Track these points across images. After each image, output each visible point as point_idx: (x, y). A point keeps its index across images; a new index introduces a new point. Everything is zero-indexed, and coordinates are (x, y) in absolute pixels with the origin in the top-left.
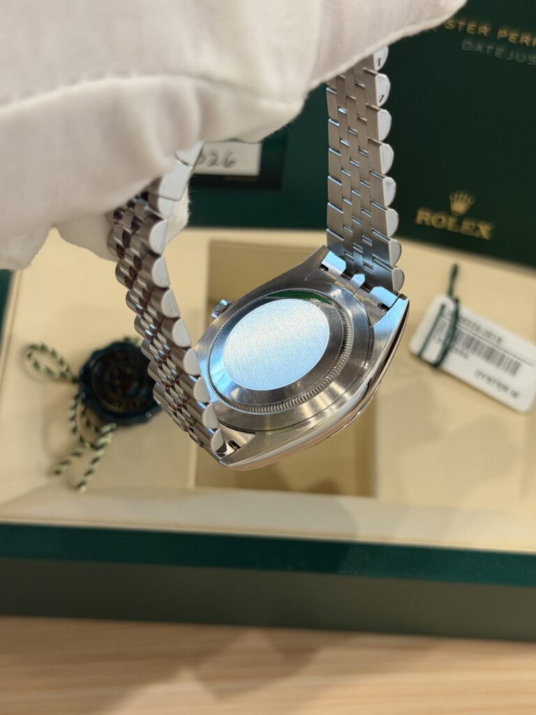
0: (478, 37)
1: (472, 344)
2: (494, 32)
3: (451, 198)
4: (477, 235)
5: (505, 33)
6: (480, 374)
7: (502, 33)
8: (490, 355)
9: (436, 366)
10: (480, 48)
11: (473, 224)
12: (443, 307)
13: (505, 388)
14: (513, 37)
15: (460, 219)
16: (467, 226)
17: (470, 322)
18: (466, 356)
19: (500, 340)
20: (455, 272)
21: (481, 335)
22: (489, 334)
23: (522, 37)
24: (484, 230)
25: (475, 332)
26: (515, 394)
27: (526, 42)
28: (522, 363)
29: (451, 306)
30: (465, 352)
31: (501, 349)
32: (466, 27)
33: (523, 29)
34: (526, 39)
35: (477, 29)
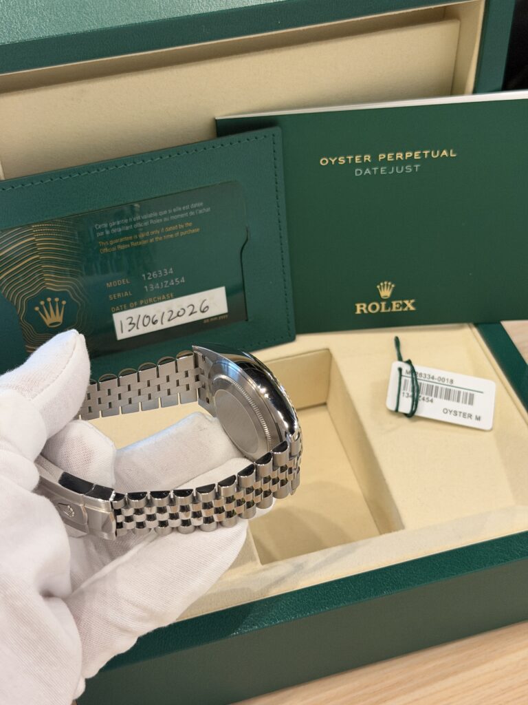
0: (364, 165)
1: (430, 390)
2: (375, 157)
3: (378, 287)
4: (406, 309)
5: (384, 156)
7: (381, 157)
8: (449, 395)
9: (411, 415)
11: (401, 302)
12: (400, 370)
13: (470, 416)
14: (390, 156)
16: (396, 305)
17: (425, 375)
18: (432, 401)
19: (452, 381)
20: (398, 343)
21: (436, 381)
22: (442, 379)
23: (397, 155)
24: (410, 305)
25: (431, 380)
26: (478, 418)
27: (401, 157)
28: (475, 393)
29: (406, 368)
30: (430, 398)
31: (456, 387)
32: (353, 160)
33: (395, 149)
34: (399, 156)
35: (362, 159)
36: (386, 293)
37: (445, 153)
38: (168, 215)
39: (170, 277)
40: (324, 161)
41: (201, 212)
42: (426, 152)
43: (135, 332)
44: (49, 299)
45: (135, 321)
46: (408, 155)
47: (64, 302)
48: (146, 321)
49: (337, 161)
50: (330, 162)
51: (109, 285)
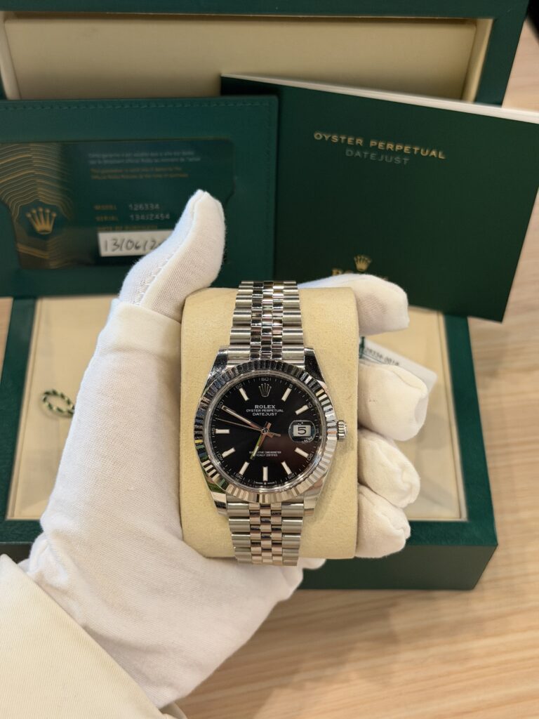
0: (356, 147)
2: (366, 142)
3: (355, 259)
5: (376, 143)
7: (373, 143)
10: (358, 154)
14: (381, 145)
17: (375, 352)
23: (388, 145)
27: (391, 148)
32: (346, 140)
33: (387, 140)
34: (390, 146)
35: (355, 141)
36: (362, 264)
37: (434, 153)
38: (159, 157)
39: (155, 211)
40: (318, 136)
41: (191, 160)
42: (416, 149)
43: (118, 253)
44: (41, 210)
45: (119, 242)
46: (399, 147)
47: (54, 215)
48: (130, 245)
49: (330, 138)
50: (324, 137)
51: (97, 207)
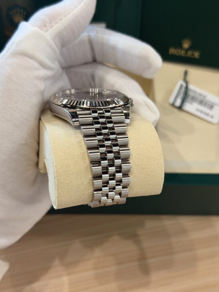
1: (194, 99)
3: (182, 42)
4: (193, 57)
6: (198, 110)
8: (201, 102)
9: (180, 108)
11: (192, 53)
12: (181, 86)
13: (208, 115)
15: (187, 50)
16: (190, 53)
17: (193, 91)
18: (192, 104)
19: (205, 97)
20: (186, 73)
21: (197, 95)
22: (200, 95)
24: (197, 55)
25: (195, 94)
26: (212, 117)
28: (214, 105)
29: (184, 85)
30: (191, 102)
31: (205, 100)
36: (186, 45)
47: (25, 13)
